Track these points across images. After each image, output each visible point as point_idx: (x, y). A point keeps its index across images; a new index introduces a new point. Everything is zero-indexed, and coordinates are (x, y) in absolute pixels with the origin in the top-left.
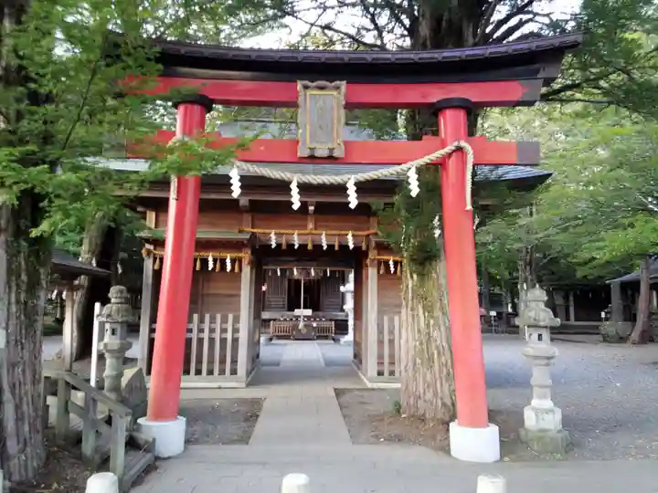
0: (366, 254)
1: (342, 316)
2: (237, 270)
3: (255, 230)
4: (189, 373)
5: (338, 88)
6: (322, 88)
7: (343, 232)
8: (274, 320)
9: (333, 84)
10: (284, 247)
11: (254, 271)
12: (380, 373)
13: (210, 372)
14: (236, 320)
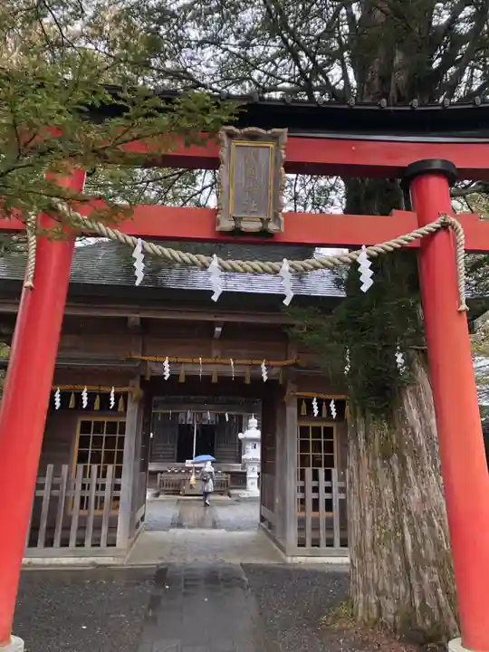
0: (282, 390)
1: (238, 468)
2: (121, 408)
3: (146, 358)
4: (52, 545)
5: (275, 138)
6: (253, 137)
7: (255, 362)
8: (162, 472)
9: (269, 132)
10: (182, 380)
11: (142, 411)
12: (301, 544)
13: (81, 543)
14: (118, 473)
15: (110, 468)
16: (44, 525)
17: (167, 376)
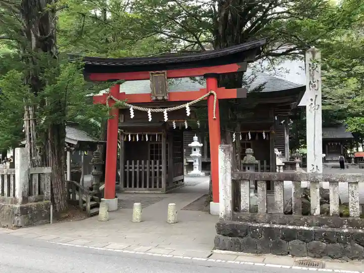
2: (159, 140)
5: (164, 73)
6: (158, 74)
14: (160, 163)
15: (158, 162)
16: (138, 181)
17: (175, 127)
